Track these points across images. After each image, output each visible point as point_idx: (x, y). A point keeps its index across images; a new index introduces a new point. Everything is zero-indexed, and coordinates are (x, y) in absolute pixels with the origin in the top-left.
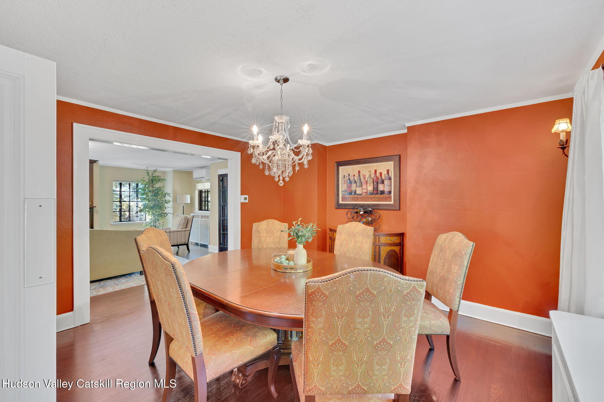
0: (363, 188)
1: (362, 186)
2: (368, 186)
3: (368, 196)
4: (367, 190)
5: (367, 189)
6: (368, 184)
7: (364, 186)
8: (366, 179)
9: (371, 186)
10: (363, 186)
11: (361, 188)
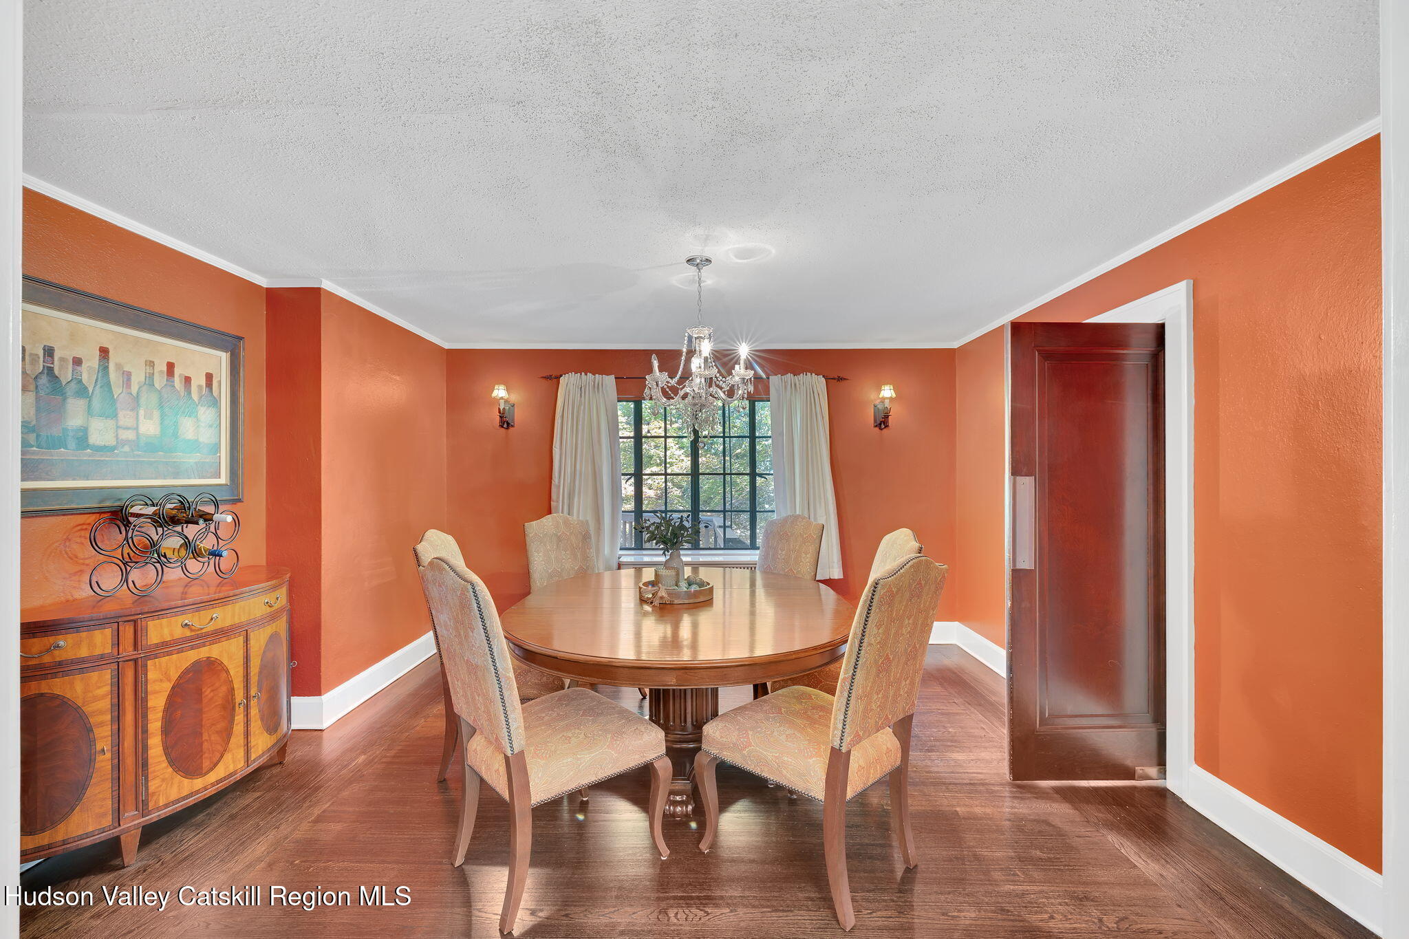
0: (121, 423)
1: (115, 416)
2: (141, 418)
3: (139, 456)
4: (138, 435)
5: (137, 428)
6: (142, 412)
7: (125, 418)
8: (134, 389)
9: (151, 418)
10: (121, 414)
11: (111, 423)
